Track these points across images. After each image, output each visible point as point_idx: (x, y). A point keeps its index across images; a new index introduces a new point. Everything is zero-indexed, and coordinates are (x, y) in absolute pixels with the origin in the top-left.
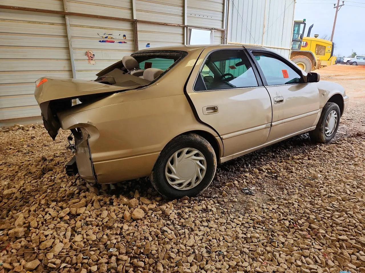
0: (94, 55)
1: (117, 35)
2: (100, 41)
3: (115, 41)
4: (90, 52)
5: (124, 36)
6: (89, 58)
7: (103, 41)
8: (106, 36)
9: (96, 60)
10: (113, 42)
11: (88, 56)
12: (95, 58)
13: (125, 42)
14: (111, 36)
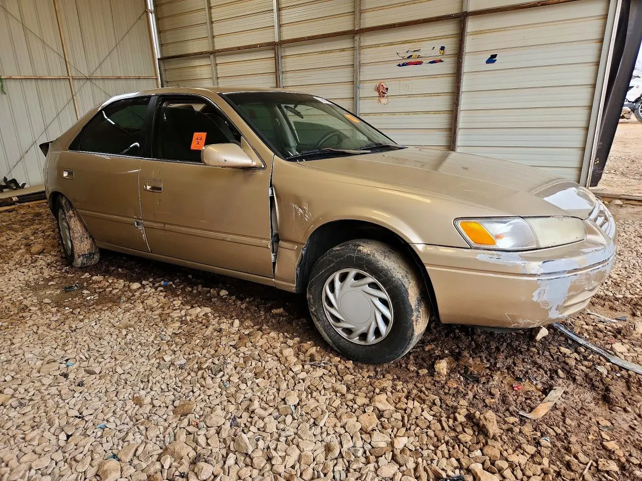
0: (387, 89)
1: (428, 50)
2: (399, 65)
3: (424, 62)
4: (383, 84)
5: (443, 48)
6: (380, 94)
7: (404, 65)
8: (409, 55)
9: (390, 97)
10: (420, 63)
11: (379, 92)
12: (389, 93)
13: (441, 61)
14: (417, 53)
